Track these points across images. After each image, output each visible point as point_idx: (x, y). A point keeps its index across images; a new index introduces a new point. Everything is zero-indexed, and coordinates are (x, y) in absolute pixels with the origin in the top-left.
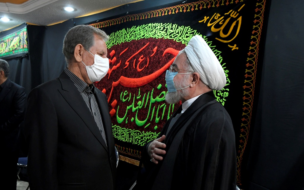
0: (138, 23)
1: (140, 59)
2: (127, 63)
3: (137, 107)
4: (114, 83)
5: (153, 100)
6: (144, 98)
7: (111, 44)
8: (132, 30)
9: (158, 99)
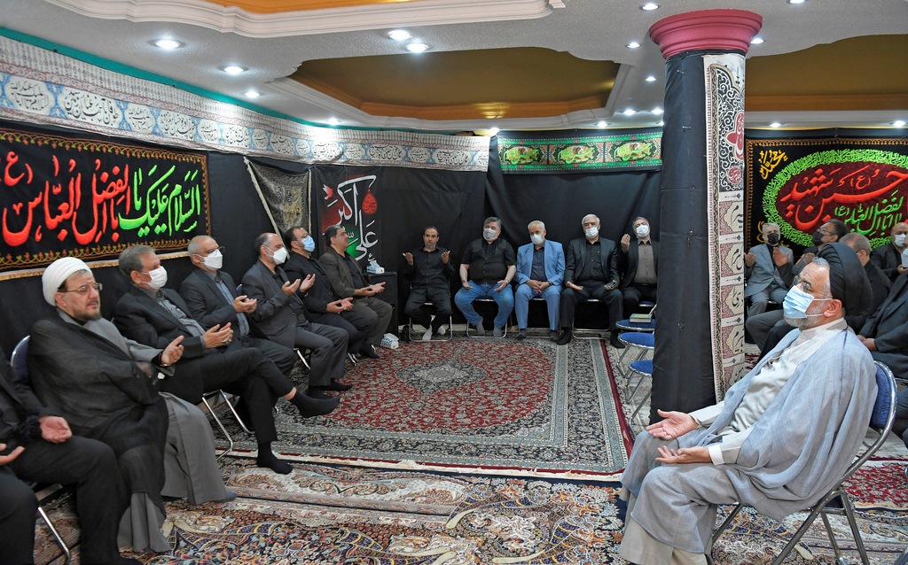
0: (852, 147)
1: (859, 178)
2: (842, 182)
3: (858, 220)
4: (824, 200)
5: (877, 212)
6: (867, 212)
7: (816, 163)
8: (844, 152)
9: (884, 211)
